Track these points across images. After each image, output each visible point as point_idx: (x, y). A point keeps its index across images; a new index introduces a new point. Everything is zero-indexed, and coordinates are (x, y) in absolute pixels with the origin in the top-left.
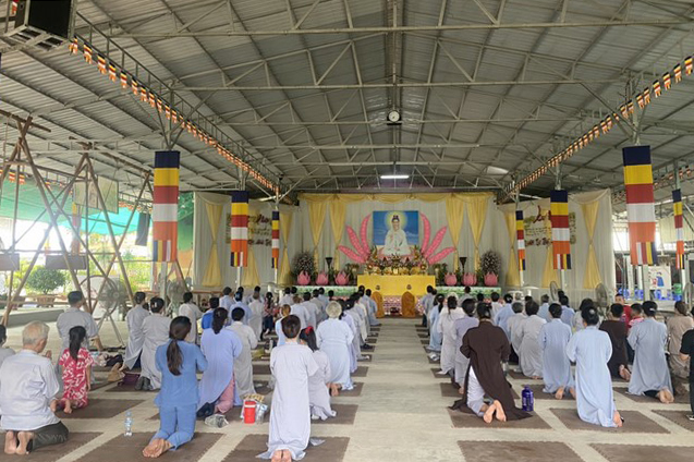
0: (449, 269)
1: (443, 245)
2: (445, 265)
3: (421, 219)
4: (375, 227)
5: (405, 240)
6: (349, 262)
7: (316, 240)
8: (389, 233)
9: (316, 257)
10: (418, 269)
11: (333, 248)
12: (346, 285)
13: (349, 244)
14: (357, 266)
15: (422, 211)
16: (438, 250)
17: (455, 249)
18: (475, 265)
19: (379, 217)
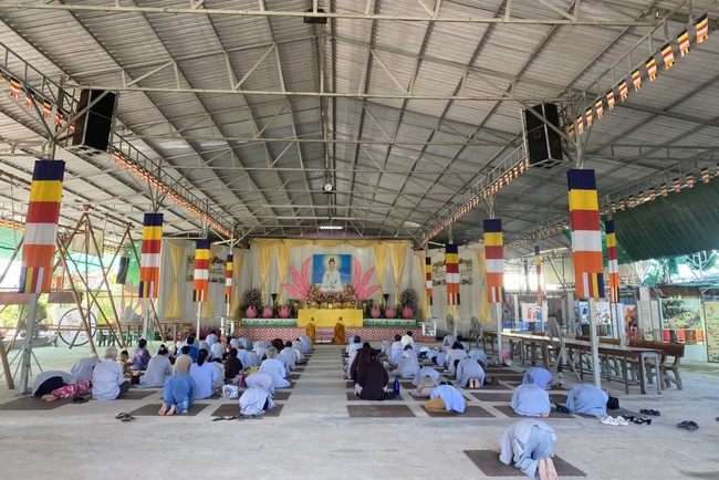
0: (375, 304)
1: (370, 284)
2: (371, 301)
3: (353, 262)
4: (315, 268)
5: (339, 279)
6: (291, 297)
7: (263, 278)
8: (326, 273)
9: (263, 293)
10: (349, 304)
11: (278, 286)
12: (288, 318)
13: (292, 283)
14: (298, 302)
15: (354, 255)
16: (366, 288)
17: (380, 287)
18: (396, 302)
19: (318, 259)
